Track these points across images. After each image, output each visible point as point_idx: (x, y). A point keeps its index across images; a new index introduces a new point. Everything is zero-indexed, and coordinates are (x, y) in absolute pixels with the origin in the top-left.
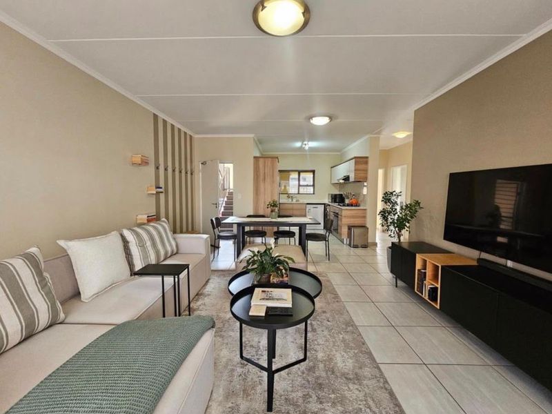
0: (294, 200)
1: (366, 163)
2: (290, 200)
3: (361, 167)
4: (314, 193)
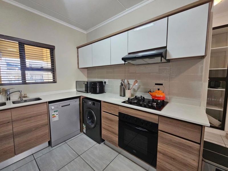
4: (54, 82)
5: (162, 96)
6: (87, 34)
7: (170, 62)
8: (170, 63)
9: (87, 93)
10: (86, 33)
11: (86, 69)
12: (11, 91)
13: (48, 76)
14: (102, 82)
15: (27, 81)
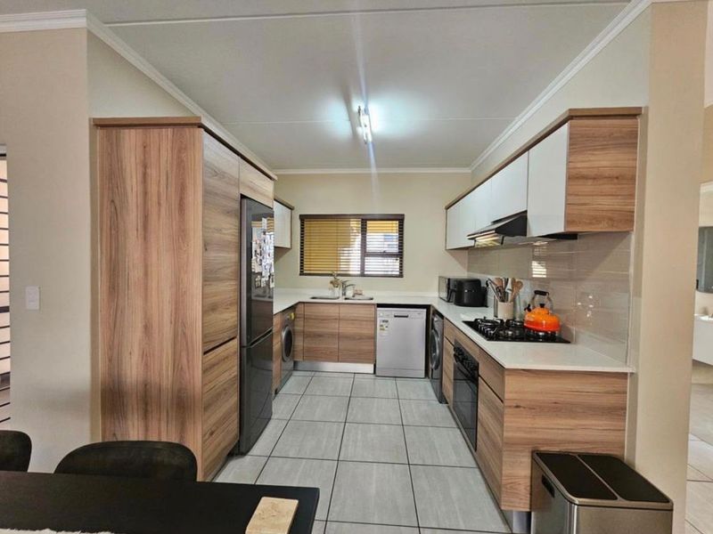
0: (349, 293)
1: (630, 141)
2: (338, 292)
3: (604, 161)
4: (401, 275)
5: (544, 322)
6: (473, 172)
7: (576, 238)
8: (578, 241)
9: (448, 301)
10: (470, 171)
11: (467, 251)
12: (348, 283)
13: (392, 265)
14: (477, 282)
15: (366, 273)
